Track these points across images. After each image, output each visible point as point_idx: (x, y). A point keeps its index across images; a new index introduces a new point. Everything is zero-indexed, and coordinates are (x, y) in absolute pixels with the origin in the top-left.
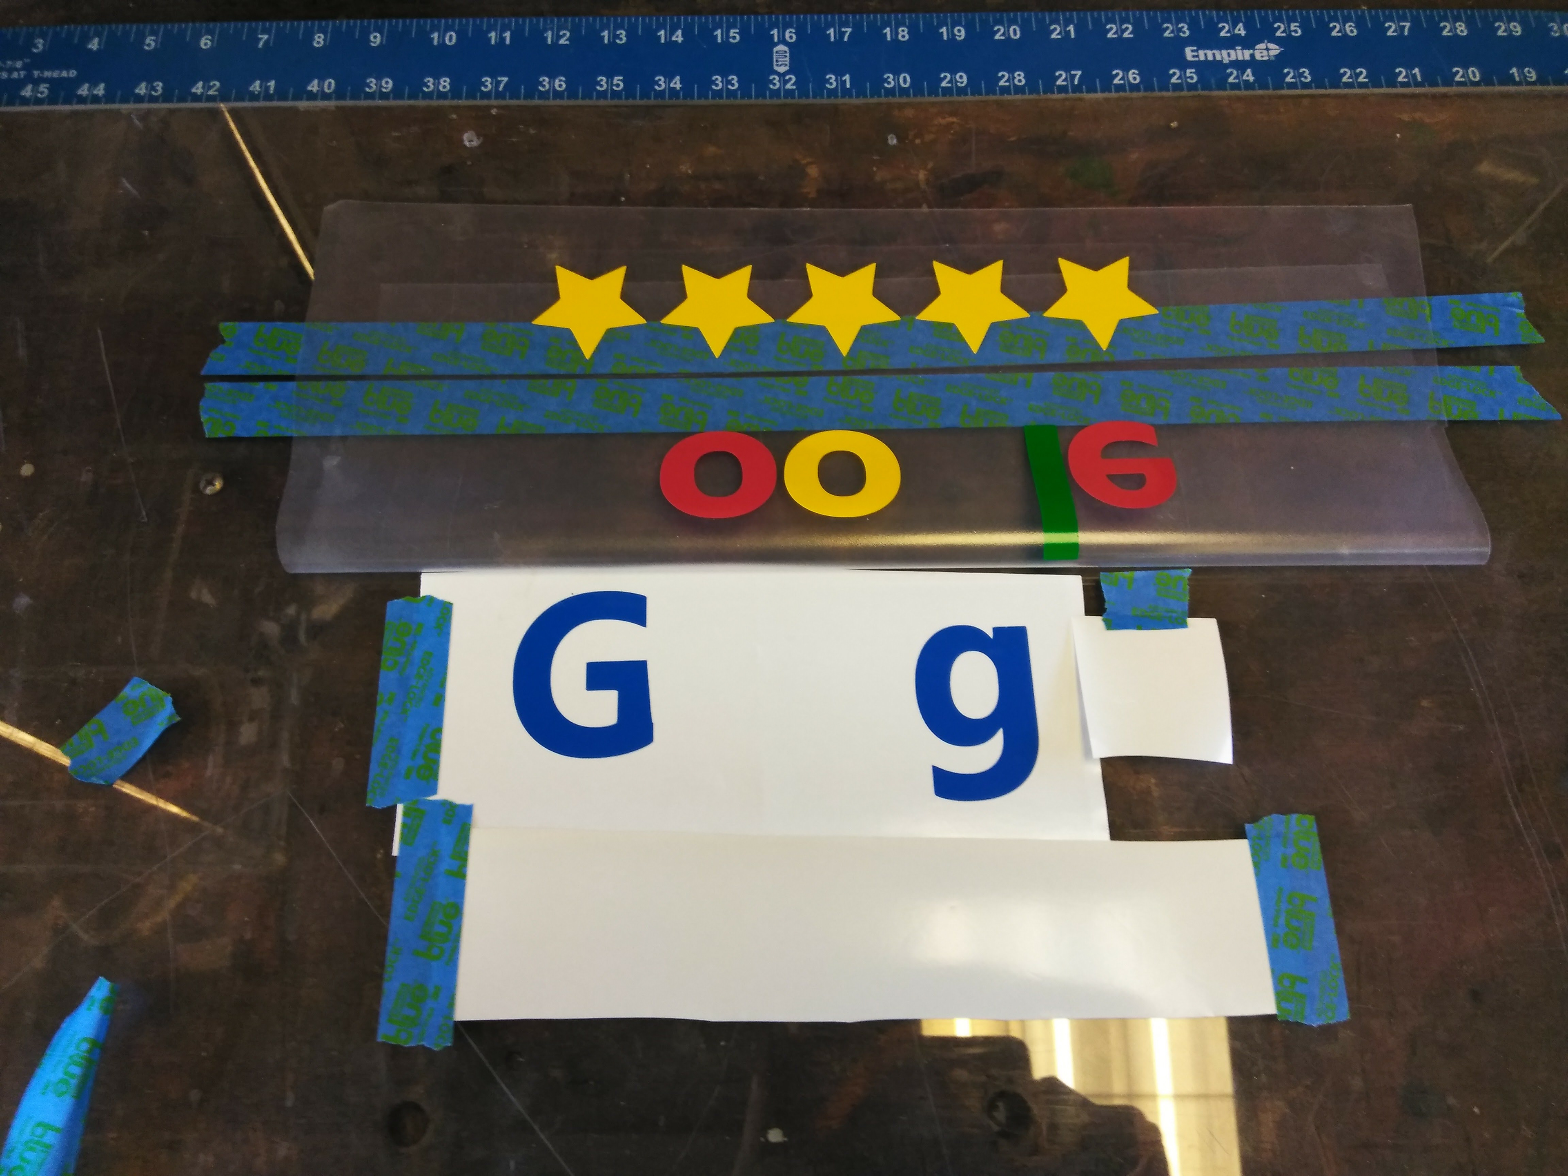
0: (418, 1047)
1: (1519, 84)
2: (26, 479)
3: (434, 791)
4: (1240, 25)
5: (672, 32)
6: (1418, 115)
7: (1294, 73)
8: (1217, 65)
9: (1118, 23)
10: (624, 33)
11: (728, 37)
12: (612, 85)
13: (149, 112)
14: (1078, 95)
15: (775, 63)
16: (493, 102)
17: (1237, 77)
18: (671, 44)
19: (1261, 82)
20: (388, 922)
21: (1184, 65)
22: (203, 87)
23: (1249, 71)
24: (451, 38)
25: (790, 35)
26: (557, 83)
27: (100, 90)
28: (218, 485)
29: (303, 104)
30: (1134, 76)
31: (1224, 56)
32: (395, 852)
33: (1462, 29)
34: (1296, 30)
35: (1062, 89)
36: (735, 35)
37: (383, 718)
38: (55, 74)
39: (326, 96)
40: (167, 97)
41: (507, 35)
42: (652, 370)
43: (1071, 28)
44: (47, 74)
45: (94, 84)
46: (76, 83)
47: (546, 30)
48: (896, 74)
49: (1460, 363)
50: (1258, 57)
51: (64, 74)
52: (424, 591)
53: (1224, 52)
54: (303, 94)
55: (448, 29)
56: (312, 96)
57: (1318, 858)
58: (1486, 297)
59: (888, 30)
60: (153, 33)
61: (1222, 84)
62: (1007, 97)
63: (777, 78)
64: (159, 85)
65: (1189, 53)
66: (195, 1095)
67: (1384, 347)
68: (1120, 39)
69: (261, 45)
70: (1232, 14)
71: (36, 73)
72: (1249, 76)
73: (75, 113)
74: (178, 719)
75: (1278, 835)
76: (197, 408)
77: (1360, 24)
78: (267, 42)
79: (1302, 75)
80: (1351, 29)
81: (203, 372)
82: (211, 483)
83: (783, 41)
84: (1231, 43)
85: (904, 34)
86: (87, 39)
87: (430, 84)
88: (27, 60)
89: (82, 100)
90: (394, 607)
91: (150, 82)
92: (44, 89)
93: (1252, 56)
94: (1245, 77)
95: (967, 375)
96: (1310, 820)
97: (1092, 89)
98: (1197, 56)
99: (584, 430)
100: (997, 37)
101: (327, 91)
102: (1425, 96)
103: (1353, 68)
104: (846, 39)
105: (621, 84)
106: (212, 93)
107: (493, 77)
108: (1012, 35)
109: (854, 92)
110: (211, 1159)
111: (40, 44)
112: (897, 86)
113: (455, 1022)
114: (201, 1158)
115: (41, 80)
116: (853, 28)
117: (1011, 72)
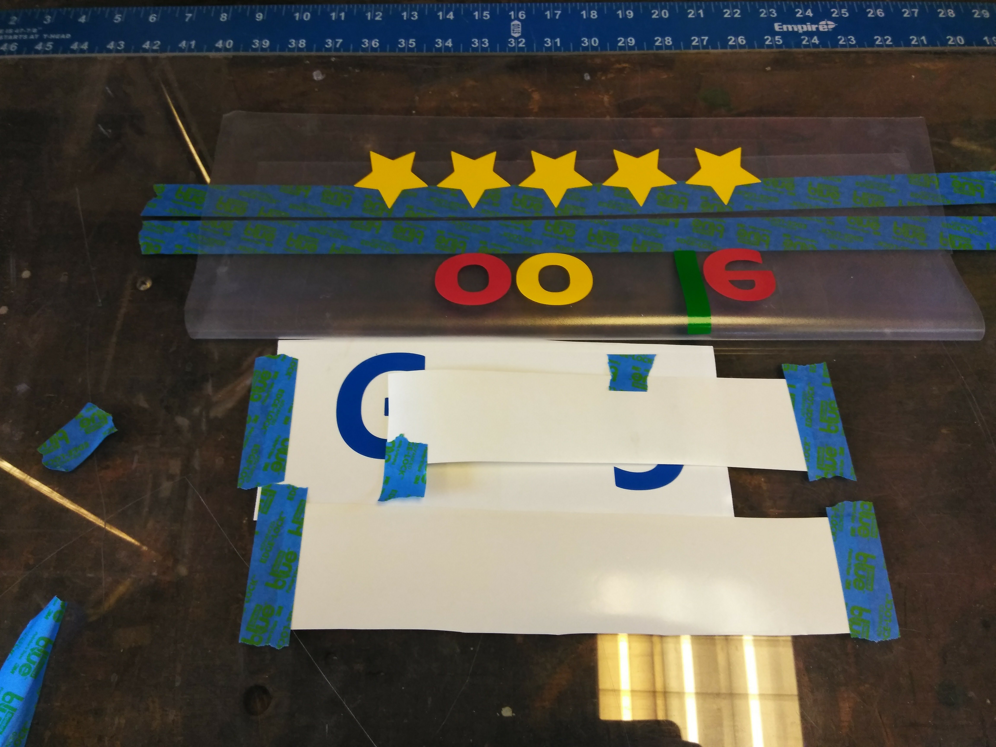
0: (266, 647)
1: (990, 45)
2: (26, 280)
3: (283, 479)
4: (809, 10)
5: (447, 13)
6: (926, 64)
7: (845, 38)
8: (795, 34)
9: (731, 8)
10: (416, 13)
11: (482, 16)
12: (408, 44)
13: (115, 58)
14: (706, 51)
15: (512, 32)
16: (333, 53)
17: (808, 41)
18: (446, 20)
19: (823, 43)
20: (249, 565)
21: (774, 33)
22: (150, 44)
23: (815, 38)
24: (307, 16)
25: (522, 15)
26: (373, 43)
27: (85, 46)
28: (148, 285)
29: (212, 54)
30: (741, 40)
31: (799, 28)
32: (255, 518)
33: (951, 13)
34: (845, 13)
35: (696, 47)
36: (487, 15)
37: (250, 431)
38: (57, 37)
39: (226, 50)
40: (126, 50)
41: (343, 15)
42: (431, 216)
43: (701, 11)
44: (52, 36)
45: (81, 42)
46: (71, 41)
47: (367, 12)
48: (590, 38)
49: (958, 214)
50: (821, 29)
51: (63, 36)
52: (280, 352)
54: (212, 48)
55: (305, 10)
56: (218, 50)
57: (876, 530)
58: (975, 174)
59: (584, 13)
60: (120, 13)
61: (798, 44)
62: (660, 52)
63: (513, 40)
64: (122, 43)
65: (777, 27)
66: (114, 678)
67: (909, 204)
68: (732, 18)
69: (187, 20)
70: (804, 4)
71: (45, 36)
72: (815, 40)
73: (69, 59)
74: (116, 430)
75: (849, 515)
76: (136, 236)
77: (886, 10)
78: (191, 18)
79: (849, 40)
80: (880, 13)
81: (142, 214)
82: (144, 283)
83: (517, 18)
84: (804, 20)
85: (594, 15)
86: (78, 16)
87: (293, 43)
88: (40, 28)
89: (73, 51)
90: (260, 361)
91: (116, 41)
92: (50, 45)
93: (817, 28)
94: (813, 41)
95: (636, 220)
96: (870, 505)
97: (715, 47)
98: (782, 29)
99: (386, 252)
100: (654, 16)
101: (228, 47)
102: (930, 52)
103: (882, 36)
104: (557, 17)
105: (414, 43)
106: (155, 48)
107: (333, 39)
108: (663, 15)
109: (562, 48)
110: (123, 721)
111: (48, 19)
112: (590, 45)
113: (291, 630)
114: (116, 721)
115: (48, 40)
116: (562, 11)
117: (663, 37)
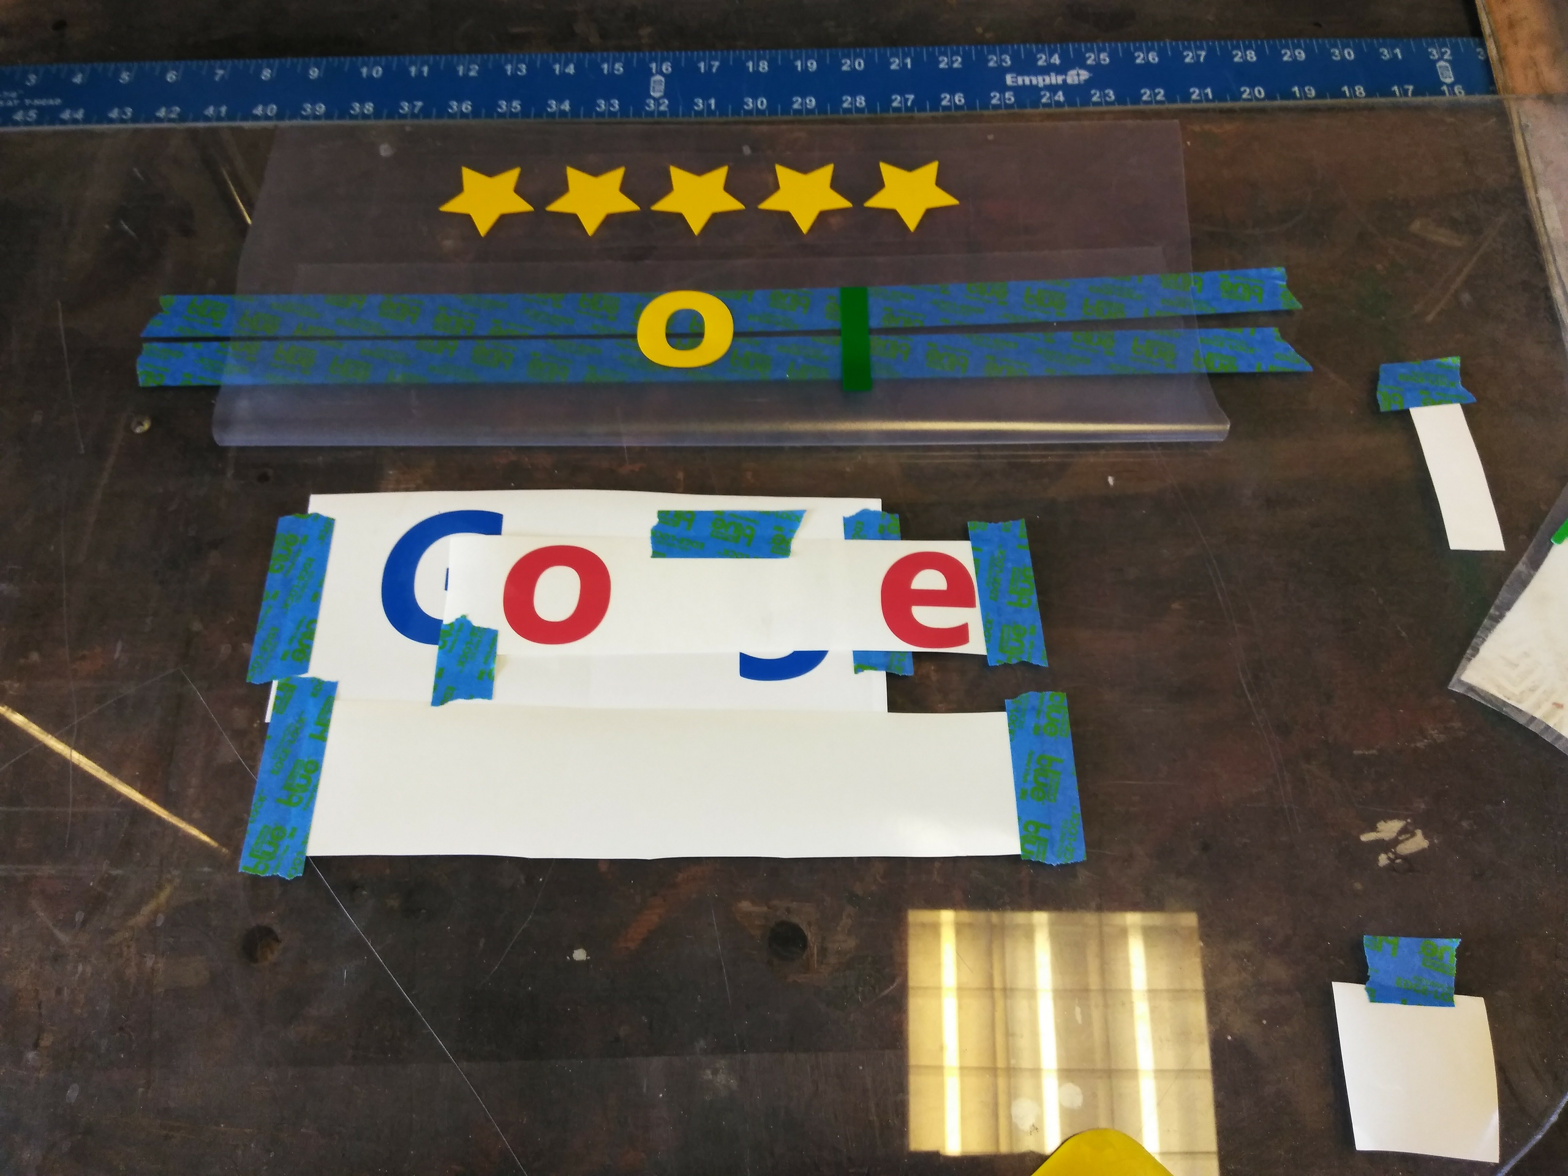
0: (273, 876)
1: (1301, 98)
3: (305, 669)
4: (1056, 56)
5: (566, 65)
6: (1207, 127)
7: (1101, 94)
8: (1033, 89)
9: (949, 55)
10: (524, 66)
11: (613, 68)
12: (511, 107)
13: (119, 131)
14: (910, 114)
15: (651, 89)
16: (409, 121)
17: (1050, 98)
18: (563, 74)
19: (1070, 101)
20: (257, 775)
21: (1003, 88)
22: (166, 112)
23: (1060, 93)
24: (378, 72)
25: (667, 68)
26: (464, 106)
27: (80, 115)
28: (146, 426)
29: (249, 125)
30: (959, 98)
31: (1039, 81)
32: (268, 719)
33: (1251, 56)
34: (1105, 58)
35: (897, 110)
36: (619, 68)
37: (267, 611)
38: (43, 102)
39: (267, 118)
40: (134, 119)
41: (426, 69)
43: (909, 61)
44: (37, 102)
45: (75, 109)
46: (60, 109)
47: (458, 64)
48: (755, 98)
49: (1226, 326)
50: (1069, 81)
51: (51, 102)
52: (311, 510)
53: (1040, 78)
54: (249, 116)
55: (376, 64)
56: (256, 118)
57: (1067, 728)
58: (1252, 272)
59: (750, 64)
60: (129, 69)
61: (1036, 103)
62: (848, 116)
63: (652, 102)
64: (129, 111)
65: (1009, 79)
66: (79, 916)
67: (1158, 314)
68: (950, 69)
69: (217, 79)
70: (1049, 47)
71: (27, 102)
72: (1060, 96)
73: (56, 133)
75: (1034, 709)
76: (134, 364)
77: (1161, 54)
78: (223, 77)
79: (1107, 95)
80: (1153, 58)
81: (143, 335)
82: (140, 424)
83: (660, 72)
84: (1047, 70)
85: (764, 66)
86: (72, 73)
87: (357, 108)
88: (22, 92)
89: (63, 122)
90: (285, 522)
91: (121, 108)
92: (33, 114)
93: (1064, 81)
94: (1056, 98)
95: (795, 338)
96: (1062, 697)
97: (922, 109)
98: (1016, 82)
99: (461, 380)
100: (844, 68)
101: (269, 114)
102: (1214, 110)
103: (1152, 89)
104: (714, 70)
105: (519, 107)
106: (173, 116)
107: (410, 101)
108: (857, 67)
109: (718, 113)
110: (89, 969)
111: (33, 79)
112: (755, 108)
113: (307, 857)
114: (80, 968)
115: (31, 107)
116: (721, 62)
117: (854, 96)
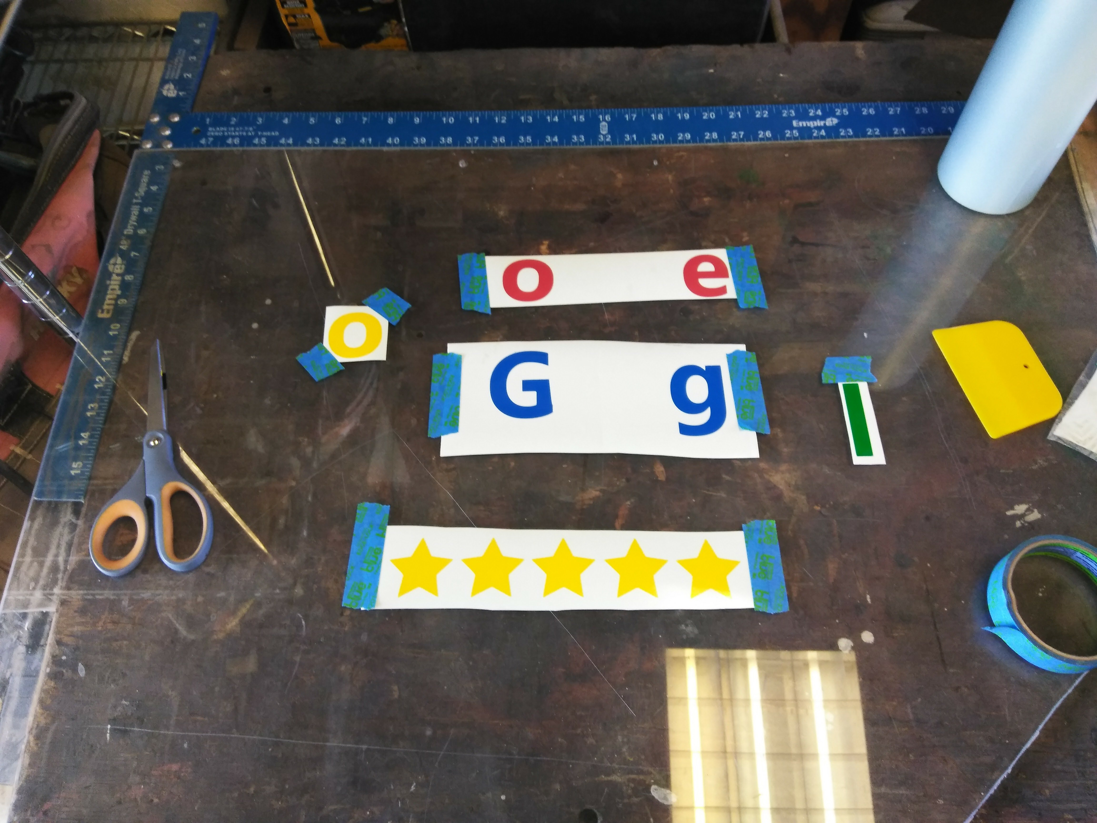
2: (269, 305)
3: (457, 431)
4: (819, 111)
5: (553, 116)
6: (903, 149)
7: (845, 131)
8: (809, 129)
9: (761, 111)
10: (531, 118)
11: (579, 118)
12: (526, 140)
13: (314, 151)
14: (742, 143)
15: (601, 129)
16: (472, 148)
17: (817, 134)
18: (553, 122)
19: (828, 135)
21: (792, 128)
22: (338, 140)
23: (823, 131)
24: (452, 120)
25: (608, 118)
26: (501, 139)
27: (291, 141)
29: (385, 149)
30: (768, 134)
31: (811, 124)
33: (925, 110)
34: (846, 112)
35: (735, 140)
36: (582, 118)
37: (434, 402)
38: (269, 134)
39: (395, 145)
40: (322, 144)
41: (478, 119)
43: (739, 113)
44: (265, 134)
45: (287, 138)
46: (279, 138)
47: (495, 116)
48: (657, 134)
50: (827, 124)
51: (273, 134)
52: (449, 352)
53: (811, 123)
54: (384, 144)
55: (450, 116)
56: (389, 145)
59: (653, 116)
60: (313, 116)
61: (810, 137)
62: (709, 144)
63: (602, 136)
64: (318, 140)
65: (795, 123)
68: (762, 118)
69: (364, 122)
70: (815, 106)
71: (260, 133)
72: (823, 133)
73: (279, 151)
77: (876, 109)
78: (366, 122)
79: (848, 132)
80: (872, 111)
83: (604, 120)
84: (815, 118)
85: (660, 117)
86: (282, 118)
87: (443, 141)
88: (255, 127)
89: (282, 145)
90: (436, 357)
91: (313, 138)
92: (264, 140)
93: (825, 124)
94: (821, 133)
97: (749, 140)
100: (704, 117)
101: (396, 143)
102: (907, 140)
103: (872, 128)
104: (634, 119)
105: (530, 140)
106: (343, 143)
107: (472, 137)
108: (711, 117)
109: (638, 142)
111: (260, 121)
112: (658, 139)
115: (262, 136)
116: (637, 115)
117: (711, 132)
